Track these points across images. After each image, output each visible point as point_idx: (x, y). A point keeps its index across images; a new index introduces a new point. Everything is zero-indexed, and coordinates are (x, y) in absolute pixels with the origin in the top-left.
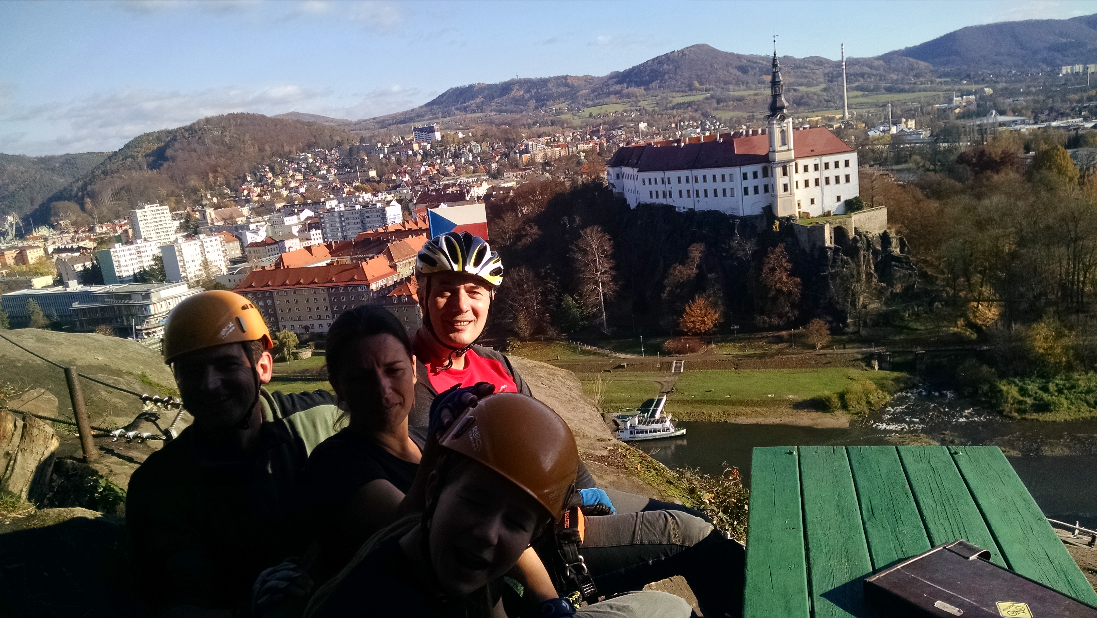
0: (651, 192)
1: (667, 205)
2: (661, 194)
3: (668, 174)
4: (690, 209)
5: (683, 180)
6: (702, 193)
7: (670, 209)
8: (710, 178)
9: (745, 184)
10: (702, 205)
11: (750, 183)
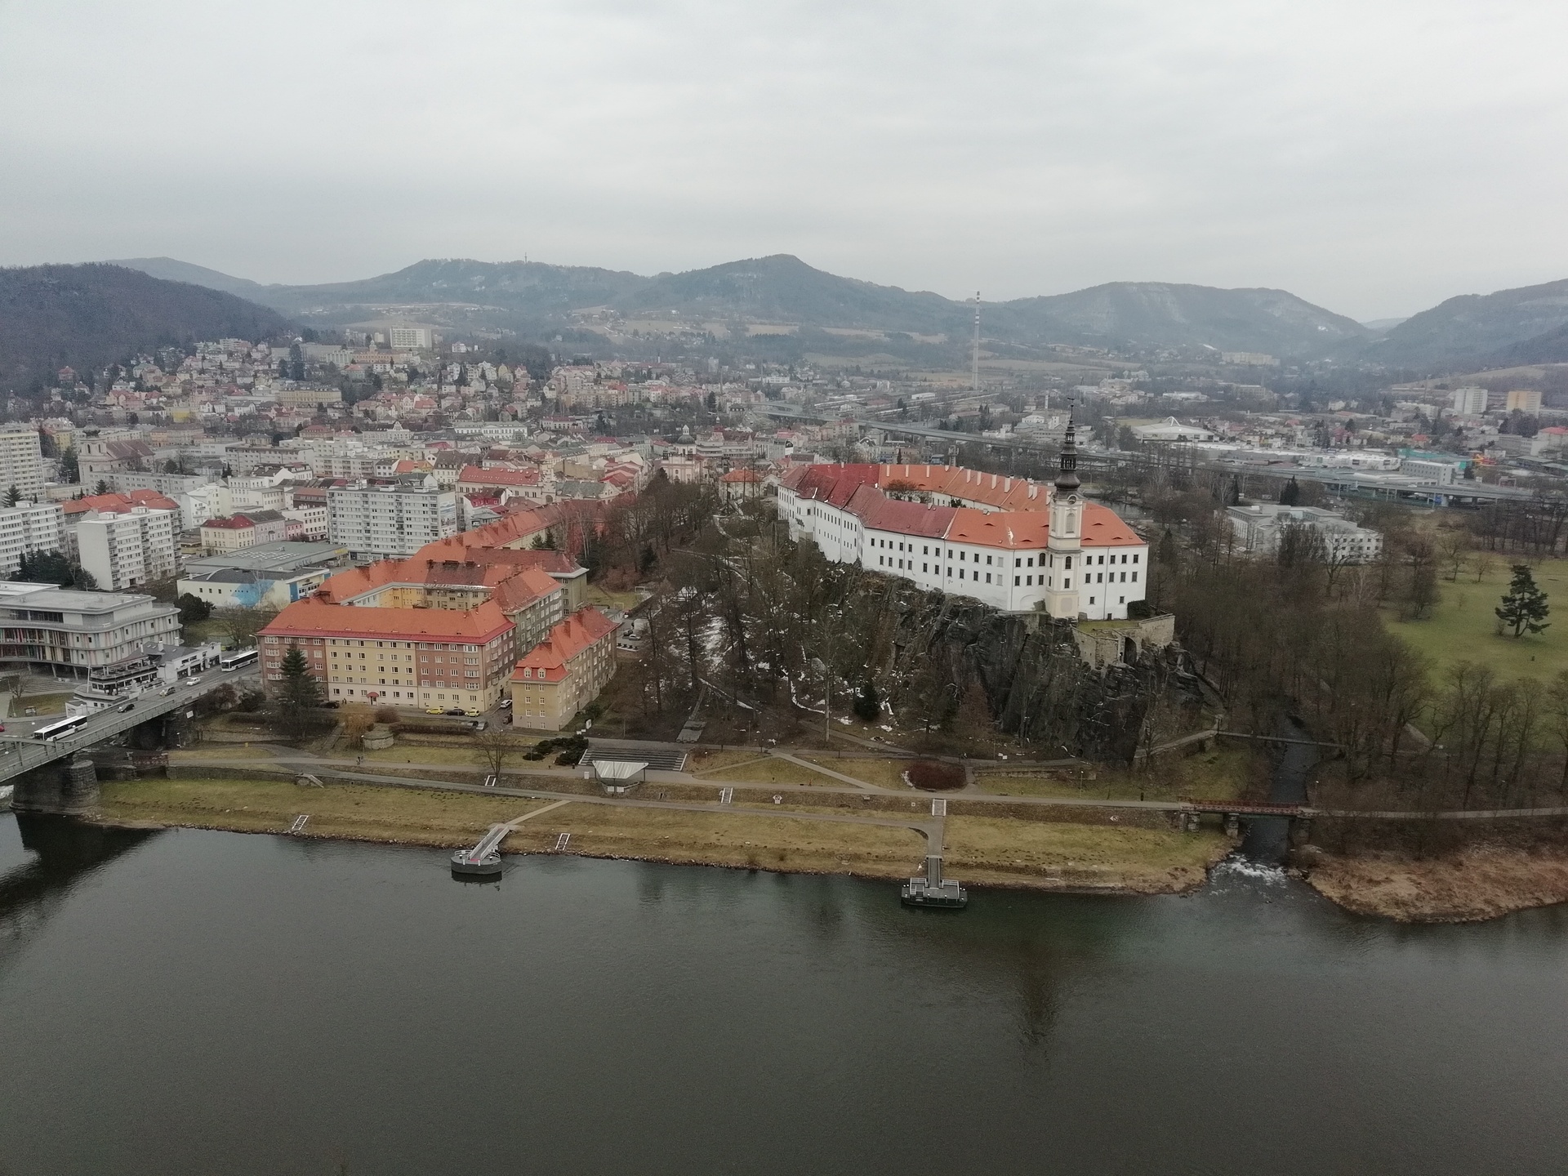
0: (882, 558)
1: (902, 578)
2: (896, 563)
3: (909, 540)
4: (935, 589)
5: (932, 551)
6: (956, 573)
7: (907, 584)
8: (969, 557)
9: (1018, 572)
10: (954, 587)
11: (1024, 572)
